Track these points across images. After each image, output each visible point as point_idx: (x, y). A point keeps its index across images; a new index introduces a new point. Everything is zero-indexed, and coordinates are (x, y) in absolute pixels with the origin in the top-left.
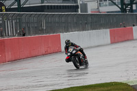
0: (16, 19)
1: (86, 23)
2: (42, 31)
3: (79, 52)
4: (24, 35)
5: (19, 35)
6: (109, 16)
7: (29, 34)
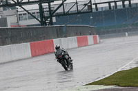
1: (6, 38)
6: (29, 29)
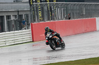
0: (64, 7)
2: (82, 16)
3: (55, 37)
4: (69, 19)
5: (66, 18)
7: (74, 18)
